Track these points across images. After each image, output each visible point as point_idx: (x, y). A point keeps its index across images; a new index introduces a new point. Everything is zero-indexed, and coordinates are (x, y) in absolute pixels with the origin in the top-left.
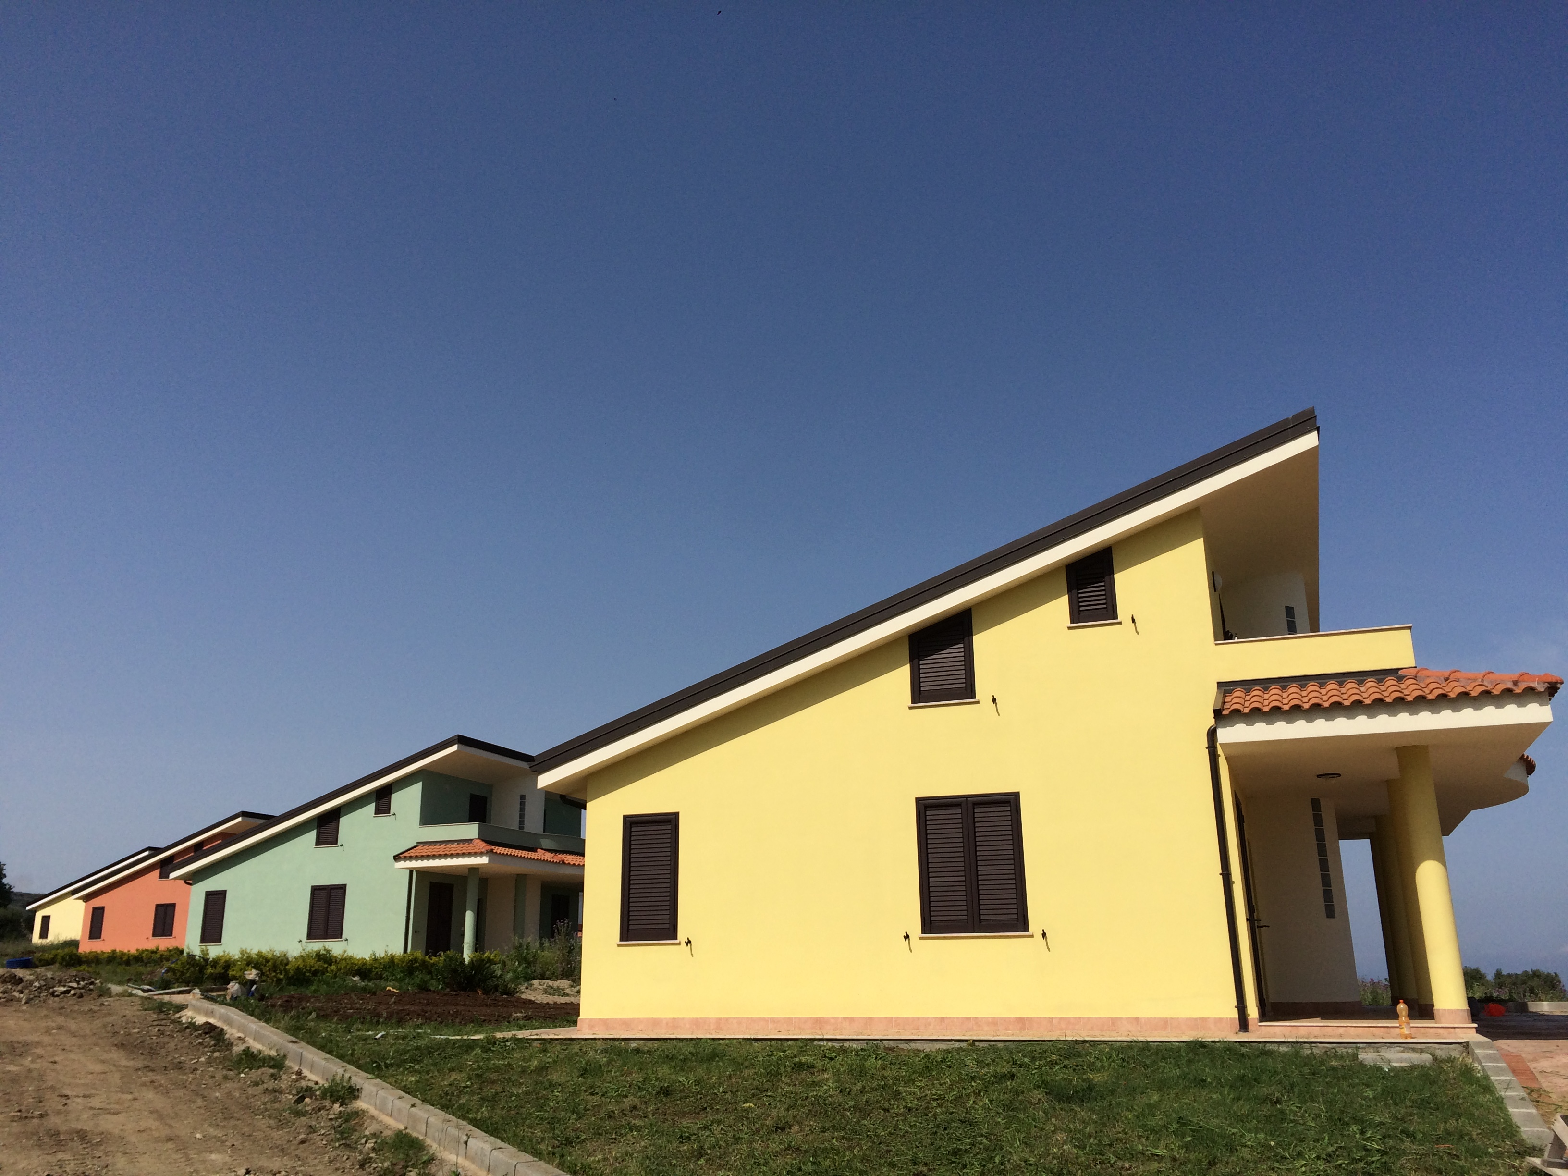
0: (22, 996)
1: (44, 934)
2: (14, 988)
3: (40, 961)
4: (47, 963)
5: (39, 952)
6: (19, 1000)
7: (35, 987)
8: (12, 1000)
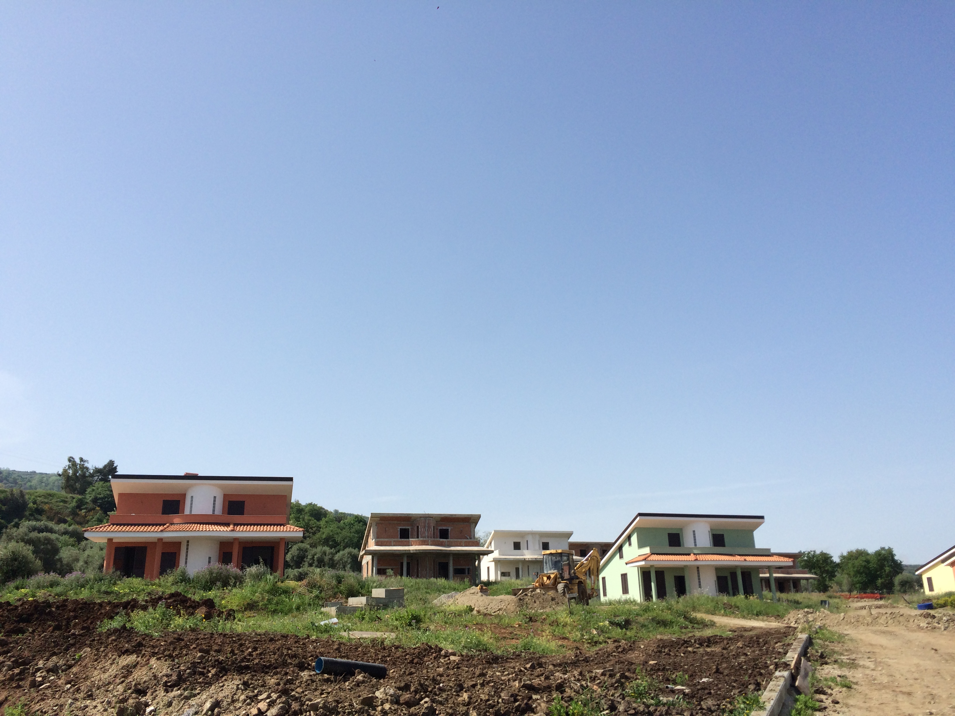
0: (940, 625)
1: (931, 589)
2: (933, 621)
3: (938, 605)
4: (944, 606)
5: (935, 599)
6: (939, 628)
7: (945, 620)
8: (935, 628)
